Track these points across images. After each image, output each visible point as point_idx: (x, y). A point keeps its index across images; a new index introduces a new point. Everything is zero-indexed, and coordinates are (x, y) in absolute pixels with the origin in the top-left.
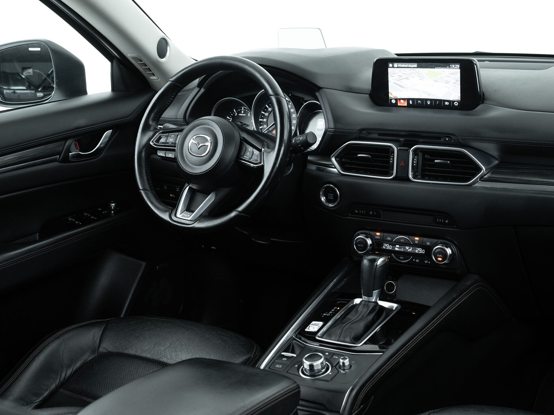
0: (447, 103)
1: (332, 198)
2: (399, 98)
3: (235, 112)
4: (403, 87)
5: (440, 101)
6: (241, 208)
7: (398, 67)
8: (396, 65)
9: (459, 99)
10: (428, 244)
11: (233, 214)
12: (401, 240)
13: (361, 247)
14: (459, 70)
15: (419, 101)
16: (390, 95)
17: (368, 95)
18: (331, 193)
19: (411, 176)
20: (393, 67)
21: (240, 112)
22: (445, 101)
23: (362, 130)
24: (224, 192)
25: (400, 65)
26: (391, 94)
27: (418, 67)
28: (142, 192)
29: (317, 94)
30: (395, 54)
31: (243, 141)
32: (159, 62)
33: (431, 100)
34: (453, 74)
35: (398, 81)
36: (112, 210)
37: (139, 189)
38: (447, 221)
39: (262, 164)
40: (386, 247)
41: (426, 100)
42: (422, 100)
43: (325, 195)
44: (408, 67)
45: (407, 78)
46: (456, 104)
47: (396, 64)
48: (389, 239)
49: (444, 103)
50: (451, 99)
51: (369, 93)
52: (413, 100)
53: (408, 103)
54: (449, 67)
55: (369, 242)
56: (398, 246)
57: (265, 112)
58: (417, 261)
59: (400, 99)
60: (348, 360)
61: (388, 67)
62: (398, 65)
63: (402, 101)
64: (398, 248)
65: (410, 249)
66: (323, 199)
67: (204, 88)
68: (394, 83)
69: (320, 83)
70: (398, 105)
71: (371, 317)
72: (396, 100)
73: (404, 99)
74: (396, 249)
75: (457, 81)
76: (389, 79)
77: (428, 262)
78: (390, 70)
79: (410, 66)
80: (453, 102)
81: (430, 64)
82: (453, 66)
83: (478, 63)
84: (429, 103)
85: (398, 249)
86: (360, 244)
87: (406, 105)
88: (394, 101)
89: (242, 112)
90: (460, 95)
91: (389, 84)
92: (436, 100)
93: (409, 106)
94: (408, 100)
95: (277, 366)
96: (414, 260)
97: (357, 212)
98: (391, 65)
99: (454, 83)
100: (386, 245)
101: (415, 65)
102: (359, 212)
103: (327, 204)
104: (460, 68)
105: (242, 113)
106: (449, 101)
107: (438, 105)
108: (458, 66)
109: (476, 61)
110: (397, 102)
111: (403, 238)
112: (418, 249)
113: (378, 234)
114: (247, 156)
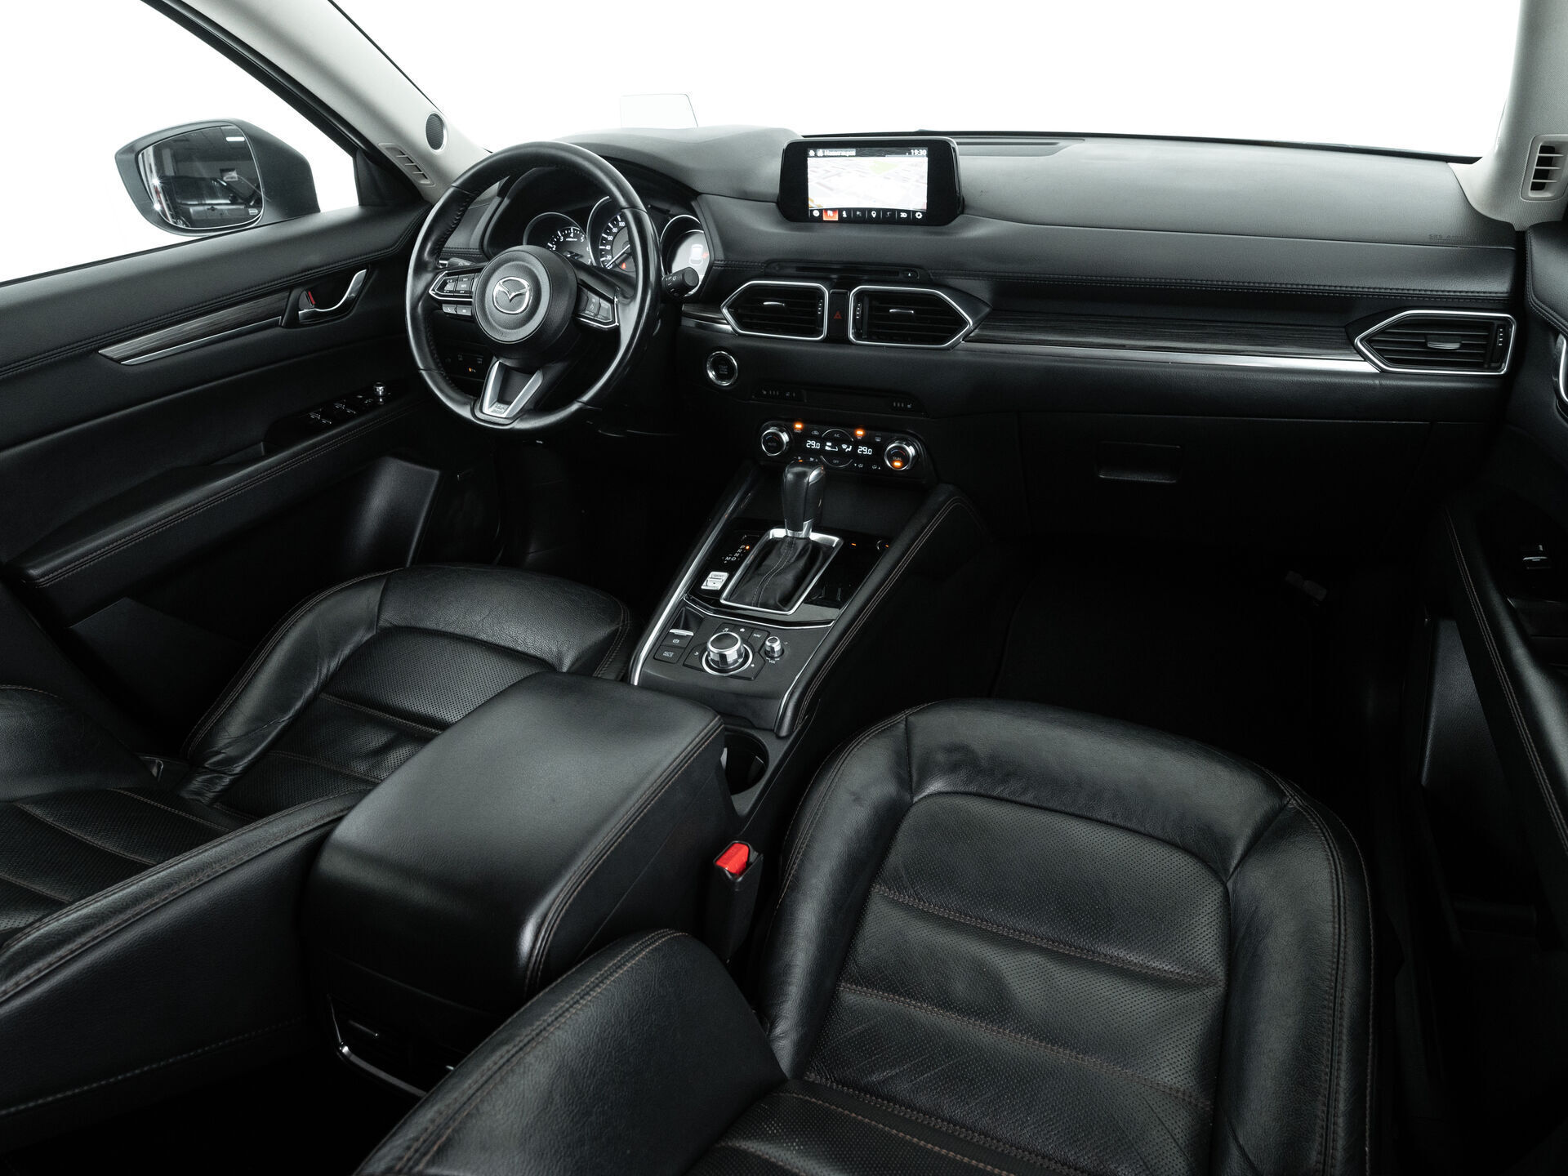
0: (904, 215)
1: (727, 373)
2: (825, 207)
3: (560, 235)
4: (831, 189)
5: (893, 211)
6: (586, 398)
7: (824, 156)
8: (820, 152)
9: (925, 207)
10: (878, 440)
11: (575, 407)
12: (836, 435)
13: (772, 446)
14: (926, 159)
15: (858, 213)
16: (811, 204)
17: (774, 204)
18: (723, 364)
19: (851, 337)
20: (816, 156)
21: (568, 236)
22: (900, 211)
23: (769, 263)
24: (557, 368)
25: (828, 152)
26: (812, 201)
27: (857, 156)
28: (424, 373)
29: (693, 204)
31: (582, 286)
32: (432, 155)
33: (878, 210)
34: (916, 165)
35: (824, 178)
36: (379, 397)
37: (419, 369)
38: (909, 406)
39: (617, 324)
40: (811, 445)
41: (870, 210)
42: (863, 210)
43: (715, 368)
44: (841, 156)
45: (839, 175)
46: (919, 216)
47: (821, 150)
48: (816, 433)
49: (899, 215)
50: (911, 208)
51: (775, 200)
52: (848, 210)
53: (840, 215)
54: (910, 153)
55: (785, 437)
56: (829, 444)
57: (608, 234)
58: (861, 466)
59: (826, 210)
60: (778, 642)
61: (806, 156)
62: (824, 152)
63: (830, 213)
64: (829, 446)
65: (848, 447)
66: (711, 374)
67: (509, 198)
68: (819, 183)
69: (699, 186)
70: (824, 219)
71: (801, 563)
72: (821, 211)
73: (833, 210)
74: (827, 448)
75: (923, 177)
76: (809, 176)
77: (878, 468)
78: (811, 162)
79: (843, 153)
80: (914, 212)
81: (877, 148)
82: (916, 151)
83: (957, 147)
84: (874, 216)
85: (830, 449)
86: (772, 443)
87: (837, 219)
88: (816, 214)
89: (572, 235)
90: (926, 201)
91: (809, 184)
92: (885, 211)
93: (841, 220)
94: (840, 210)
95: (666, 654)
96: (855, 465)
97: (765, 393)
98: (812, 153)
99: (917, 181)
100: (812, 443)
101: (853, 152)
102: (768, 393)
103: (719, 382)
104: (928, 156)
105: (571, 238)
106: (907, 212)
107: (889, 218)
108: (924, 152)
109: (954, 142)
110: (821, 215)
111: (837, 432)
112: (862, 448)
113: (798, 426)
114: (590, 311)
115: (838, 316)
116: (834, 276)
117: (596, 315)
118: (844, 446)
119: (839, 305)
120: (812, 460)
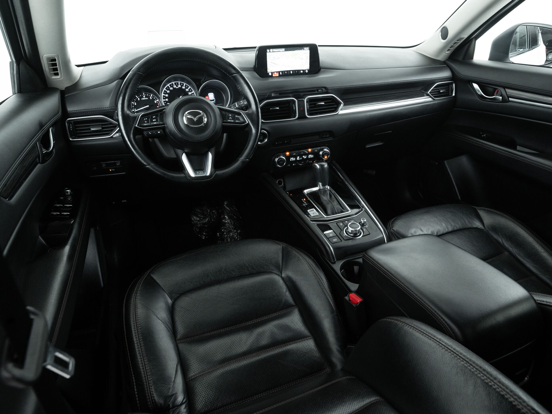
0: (302, 72)
1: (262, 139)
2: (273, 71)
3: (137, 97)
4: (276, 65)
5: (298, 71)
7: (273, 52)
8: (271, 50)
9: (309, 68)
10: (316, 151)
14: (309, 51)
16: (268, 70)
17: (254, 72)
18: (261, 136)
19: (307, 115)
20: (270, 52)
21: (142, 97)
22: (300, 70)
27: (285, 51)
30: (223, 49)
33: (293, 71)
34: (306, 53)
35: (273, 61)
38: (328, 136)
39: (247, 122)
41: (290, 71)
42: (287, 71)
44: (279, 51)
45: (279, 58)
46: (307, 71)
47: (272, 49)
48: (294, 154)
50: (304, 69)
51: (253, 69)
52: (282, 72)
53: (279, 74)
54: (303, 49)
55: (284, 158)
56: (298, 157)
58: (311, 162)
61: (266, 52)
62: (273, 50)
63: (275, 73)
65: (305, 157)
68: (271, 62)
70: (273, 76)
75: (308, 57)
76: (267, 60)
78: (268, 54)
81: (292, 48)
82: (306, 49)
84: (292, 73)
85: (299, 159)
86: (281, 162)
87: (278, 76)
88: (270, 74)
90: (309, 66)
91: (268, 63)
92: (295, 71)
93: (280, 76)
94: (279, 72)
95: (334, 240)
96: (309, 162)
97: (277, 143)
98: (268, 51)
99: (306, 59)
100: (292, 158)
102: (278, 143)
105: (144, 98)
106: (303, 70)
107: (297, 73)
108: (308, 48)
110: (272, 74)
111: (302, 152)
112: (310, 156)
113: (288, 153)
114: (230, 120)
115: (302, 109)
117: (235, 121)
119: (301, 106)
120: (294, 165)
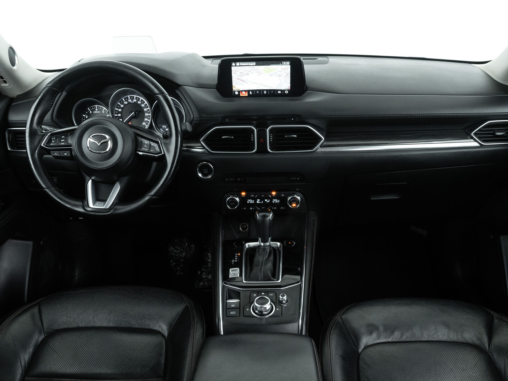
0: (279, 92)
1: (207, 172)
2: (241, 90)
3: (90, 110)
4: (244, 81)
5: (274, 90)
7: (240, 66)
8: (238, 64)
9: (290, 88)
10: (283, 195)
12: (262, 196)
13: (233, 205)
14: (290, 66)
15: (257, 92)
16: (234, 89)
17: (216, 89)
18: (206, 169)
19: (269, 149)
20: (236, 66)
21: (94, 110)
22: (277, 90)
25: (241, 64)
26: (235, 87)
27: (256, 65)
32: (12, 70)
33: (267, 90)
34: (284, 69)
35: (240, 76)
38: (298, 179)
39: (163, 153)
40: (250, 202)
41: (263, 90)
42: (260, 91)
43: (201, 171)
44: (248, 66)
45: (248, 74)
46: (287, 92)
47: (238, 63)
48: (252, 196)
49: (277, 92)
50: (283, 89)
51: (215, 87)
52: (252, 91)
53: (249, 93)
54: (282, 64)
55: (237, 199)
57: (118, 108)
58: (275, 208)
59: (242, 91)
60: (286, 296)
61: (231, 66)
62: (240, 64)
63: (243, 92)
64: (259, 201)
65: (268, 200)
66: (200, 174)
68: (237, 79)
69: (179, 81)
70: (241, 95)
72: (239, 92)
73: (245, 91)
74: (258, 202)
75: (288, 74)
76: (232, 75)
77: (283, 208)
78: (233, 68)
79: (249, 64)
80: (284, 91)
81: (266, 62)
82: (285, 63)
83: (303, 61)
84: (265, 93)
85: (259, 202)
86: (232, 203)
87: (247, 95)
88: (237, 93)
89: (96, 110)
90: (290, 85)
91: (233, 79)
92: (270, 90)
93: (249, 96)
94: (248, 91)
95: (232, 313)
96: (273, 208)
97: (227, 180)
98: (233, 64)
99: (286, 76)
100: (249, 200)
101: (254, 64)
102: (229, 180)
103: (205, 178)
104: (290, 64)
106: (281, 90)
107: (272, 94)
108: (288, 63)
109: (301, 58)
110: (239, 94)
111: (263, 194)
112: (275, 200)
113: (243, 194)
114: (145, 148)
115: (262, 140)
116: (255, 122)
117: (150, 150)
118: (266, 200)
119: (262, 135)
120: (251, 208)
